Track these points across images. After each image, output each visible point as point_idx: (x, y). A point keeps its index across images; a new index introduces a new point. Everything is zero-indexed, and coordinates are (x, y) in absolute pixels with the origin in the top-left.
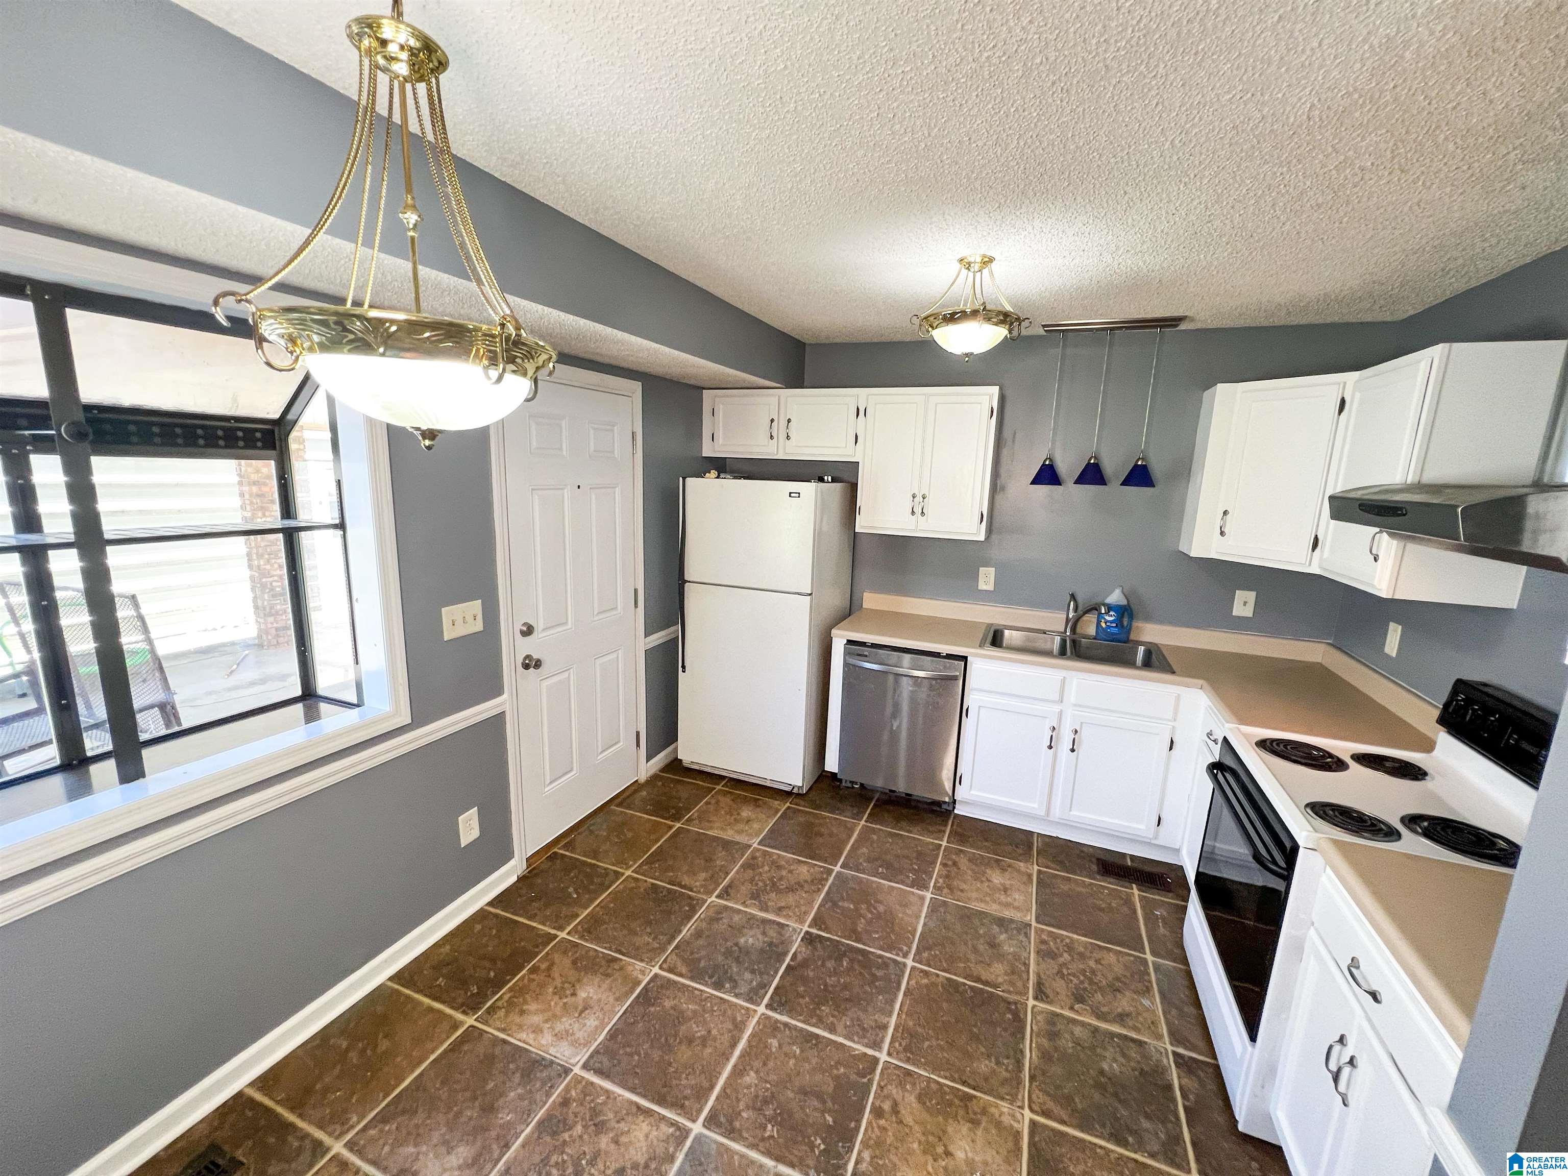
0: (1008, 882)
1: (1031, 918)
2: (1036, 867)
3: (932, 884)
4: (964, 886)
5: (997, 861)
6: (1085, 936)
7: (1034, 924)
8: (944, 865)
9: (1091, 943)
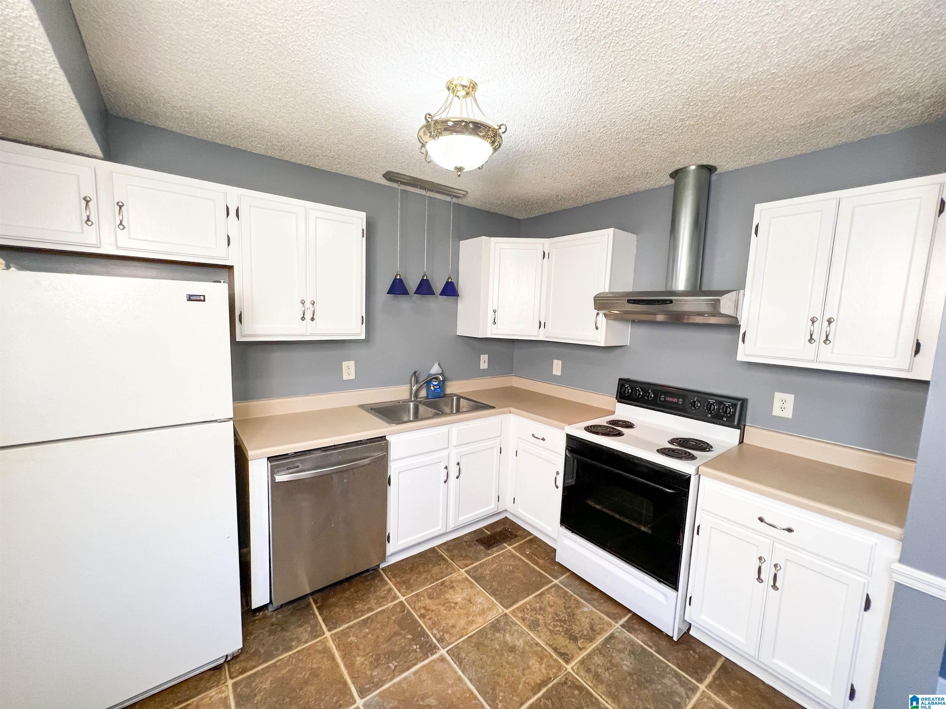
0: (464, 595)
1: (500, 609)
2: (462, 571)
3: (435, 641)
4: (451, 622)
5: (442, 583)
6: (529, 595)
7: (507, 611)
8: (422, 616)
9: (535, 597)
